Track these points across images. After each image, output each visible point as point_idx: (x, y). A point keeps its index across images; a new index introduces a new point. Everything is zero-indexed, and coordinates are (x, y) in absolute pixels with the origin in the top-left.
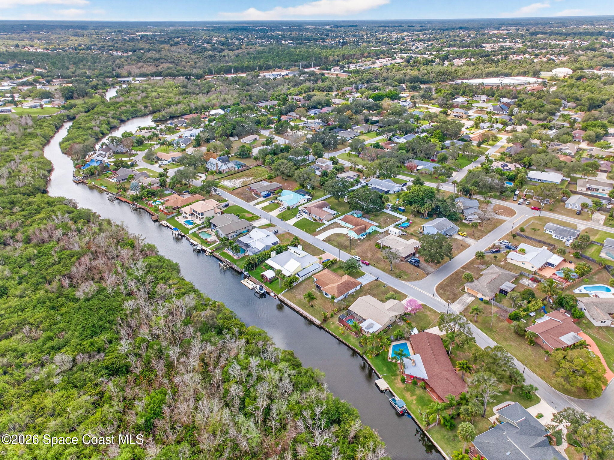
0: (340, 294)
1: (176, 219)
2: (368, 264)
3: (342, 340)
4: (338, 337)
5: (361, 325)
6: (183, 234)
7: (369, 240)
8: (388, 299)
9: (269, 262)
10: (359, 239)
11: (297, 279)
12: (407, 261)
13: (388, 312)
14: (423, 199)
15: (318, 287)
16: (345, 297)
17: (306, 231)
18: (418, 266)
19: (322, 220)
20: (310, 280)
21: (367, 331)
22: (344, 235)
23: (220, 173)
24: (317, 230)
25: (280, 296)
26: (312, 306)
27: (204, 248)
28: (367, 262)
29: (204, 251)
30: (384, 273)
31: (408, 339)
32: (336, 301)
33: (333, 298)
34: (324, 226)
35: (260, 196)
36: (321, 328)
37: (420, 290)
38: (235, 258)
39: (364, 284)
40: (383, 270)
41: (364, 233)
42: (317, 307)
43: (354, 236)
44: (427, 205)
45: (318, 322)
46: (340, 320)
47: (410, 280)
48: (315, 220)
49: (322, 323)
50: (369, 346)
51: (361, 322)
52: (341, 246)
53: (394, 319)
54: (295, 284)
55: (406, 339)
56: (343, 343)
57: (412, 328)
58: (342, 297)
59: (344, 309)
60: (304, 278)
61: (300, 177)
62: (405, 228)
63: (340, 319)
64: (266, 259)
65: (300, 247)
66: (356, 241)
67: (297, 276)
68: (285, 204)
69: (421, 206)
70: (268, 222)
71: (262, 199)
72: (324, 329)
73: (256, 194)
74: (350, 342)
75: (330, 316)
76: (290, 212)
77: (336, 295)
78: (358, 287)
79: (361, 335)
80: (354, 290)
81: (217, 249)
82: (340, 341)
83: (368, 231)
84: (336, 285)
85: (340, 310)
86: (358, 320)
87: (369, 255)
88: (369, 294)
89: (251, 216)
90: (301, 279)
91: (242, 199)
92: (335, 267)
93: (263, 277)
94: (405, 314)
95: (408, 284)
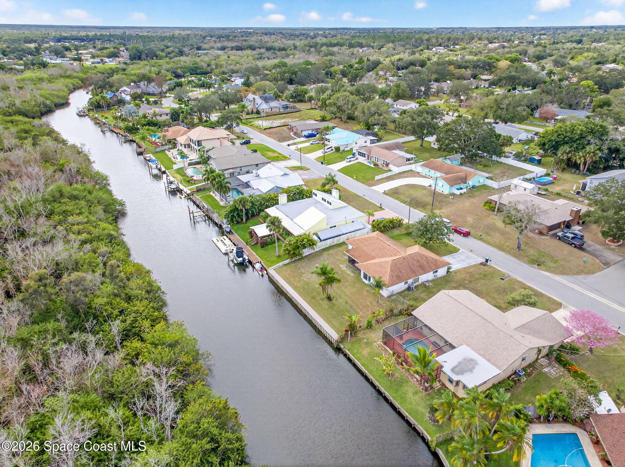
0: (397, 279)
1: (166, 152)
2: (467, 234)
3: (382, 390)
4: (377, 383)
5: (440, 359)
6: (163, 169)
7: (470, 197)
8: (514, 303)
9: (272, 211)
10: (453, 194)
11: (312, 244)
12: (555, 236)
13: (518, 336)
14: (582, 137)
15: (352, 262)
16: (409, 289)
17: (357, 179)
18: (580, 247)
19: (387, 165)
20: (341, 248)
21: (455, 378)
22: (424, 188)
23: (258, 112)
24: (377, 178)
25: (271, 271)
26: (329, 298)
27: (181, 187)
28: (465, 230)
29: (181, 191)
30: (502, 254)
31: (581, 423)
32: (385, 292)
33: (379, 285)
34: (389, 174)
35: (300, 136)
36: (338, 350)
37: (593, 296)
38: (222, 204)
39: (455, 267)
40: (500, 248)
41: (462, 186)
42: (339, 302)
43: (444, 188)
44: (590, 148)
45: (334, 335)
46: (387, 340)
47: (563, 271)
48: (376, 165)
49: (343, 339)
50: (458, 423)
51: (440, 351)
52: (415, 203)
53: (532, 357)
54: (306, 252)
55: (574, 423)
56: (386, 399)
57: (594, 390)
58: (400, 287)
59: (401, 313)
60: (329, 243)
61: (364, 112)
62: (545, 184)
63: (386, 335)
64: (268, 207)
65: (335, 193)
66: (446, 196)
67: (315, 238)
68: (333, 144)
69: (577, 149)
70: (297, 164)
71: (303, 139)
72: (345, 355)
73: (295, 134)
74: (403, 399)
75: (364, 324)
76: (337, 155)
77: (386, 279)
78: (442, 272)
79: (437, 385)
80: (429, 276)
81: (199, 190)
82: (379, 392)
83: (471, 183)
84: (390, 259)
85: (391, 314)
86: (435, 344)
87: (470, 219)
88: (465, 288)
89: (276, 155)
90: (320, 246)
91: (274, 138)
92: (396, 232)
93: (252, 234)
94: (562, 346)
95: (558, 278)
